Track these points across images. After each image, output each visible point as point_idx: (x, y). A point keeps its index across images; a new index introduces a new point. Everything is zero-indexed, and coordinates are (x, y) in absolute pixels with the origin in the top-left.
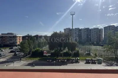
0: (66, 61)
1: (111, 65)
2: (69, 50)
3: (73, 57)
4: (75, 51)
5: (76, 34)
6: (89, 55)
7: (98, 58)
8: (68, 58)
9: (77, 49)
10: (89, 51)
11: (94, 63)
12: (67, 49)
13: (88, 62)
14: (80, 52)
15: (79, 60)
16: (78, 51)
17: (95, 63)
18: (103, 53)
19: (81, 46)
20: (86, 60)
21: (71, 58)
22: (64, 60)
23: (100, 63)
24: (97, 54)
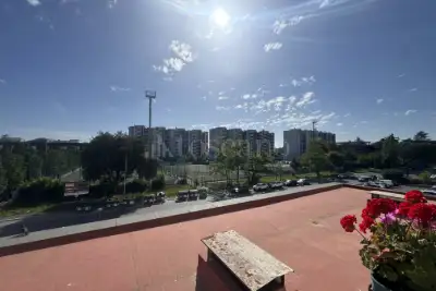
0: (131, 203)
1: (222, 198)
2: (141, 176)
3: (150, 191)
4: (155, 179)
6: (183, 182)
7: (199, 188)
8: (139, 194)
9: (159, 173)
10: (185, 176)
11: (192, 198)
12: (137, 176)
13: (181, 199)
14: (166, 178)
15: (164, 196)
16: (162, 178)
17: (195, 199)
18: (208, 178)
19: (167, 166)
20: (180, 194)
21: (145, 194)
22: (128, 201)
23: (203, 197)
24: (199, 180)
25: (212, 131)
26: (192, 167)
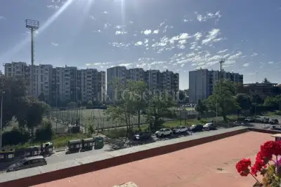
0: (10, 156)
2: (21, 124)
3: (34, 142)
4: (40, 127)
5: (42, 81)
6: (76, 130)
7: (95, 136)
8: (19, 147)
9: (45, 119)
10: (77, 123)
11: (86, 148)
12: (17, 123)
13: (73, 149)
14: (54, 126)
15: (51, 147)
16: (49, 126)
17: (89, 148)
19: (56, 111)
20: (69, 144)
21: (28, 146)
22: (6, 154)
23: (99, 146)
24: (94, 128)
25: (110, 70)
26: (86, 113)
